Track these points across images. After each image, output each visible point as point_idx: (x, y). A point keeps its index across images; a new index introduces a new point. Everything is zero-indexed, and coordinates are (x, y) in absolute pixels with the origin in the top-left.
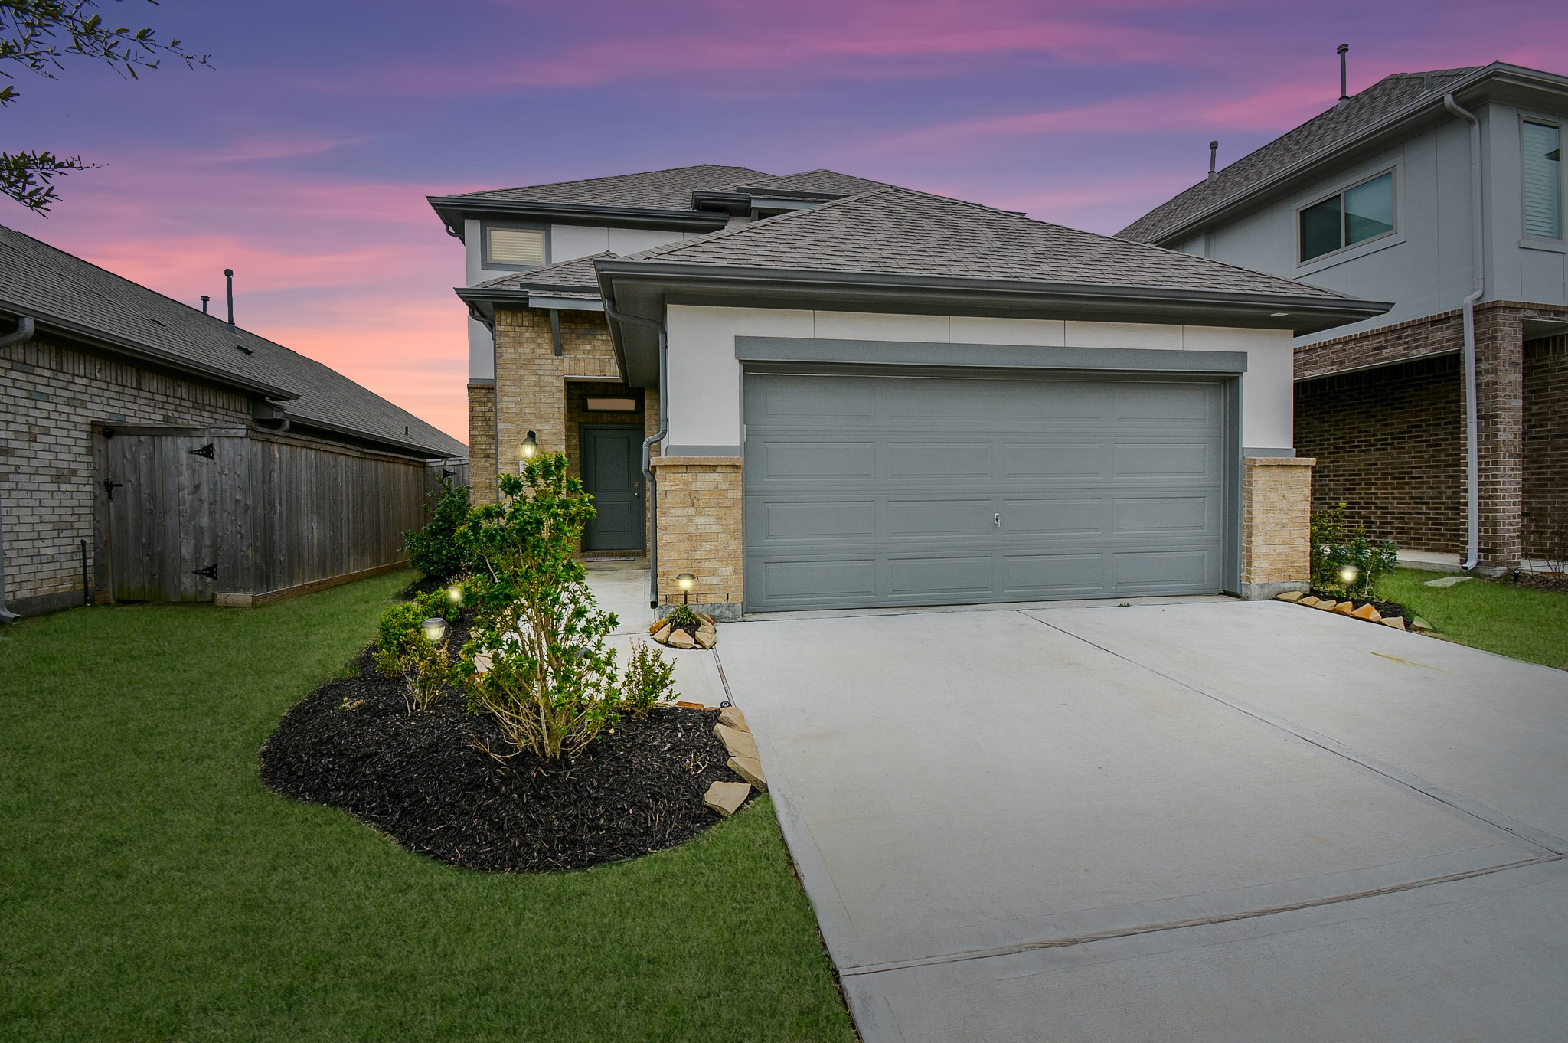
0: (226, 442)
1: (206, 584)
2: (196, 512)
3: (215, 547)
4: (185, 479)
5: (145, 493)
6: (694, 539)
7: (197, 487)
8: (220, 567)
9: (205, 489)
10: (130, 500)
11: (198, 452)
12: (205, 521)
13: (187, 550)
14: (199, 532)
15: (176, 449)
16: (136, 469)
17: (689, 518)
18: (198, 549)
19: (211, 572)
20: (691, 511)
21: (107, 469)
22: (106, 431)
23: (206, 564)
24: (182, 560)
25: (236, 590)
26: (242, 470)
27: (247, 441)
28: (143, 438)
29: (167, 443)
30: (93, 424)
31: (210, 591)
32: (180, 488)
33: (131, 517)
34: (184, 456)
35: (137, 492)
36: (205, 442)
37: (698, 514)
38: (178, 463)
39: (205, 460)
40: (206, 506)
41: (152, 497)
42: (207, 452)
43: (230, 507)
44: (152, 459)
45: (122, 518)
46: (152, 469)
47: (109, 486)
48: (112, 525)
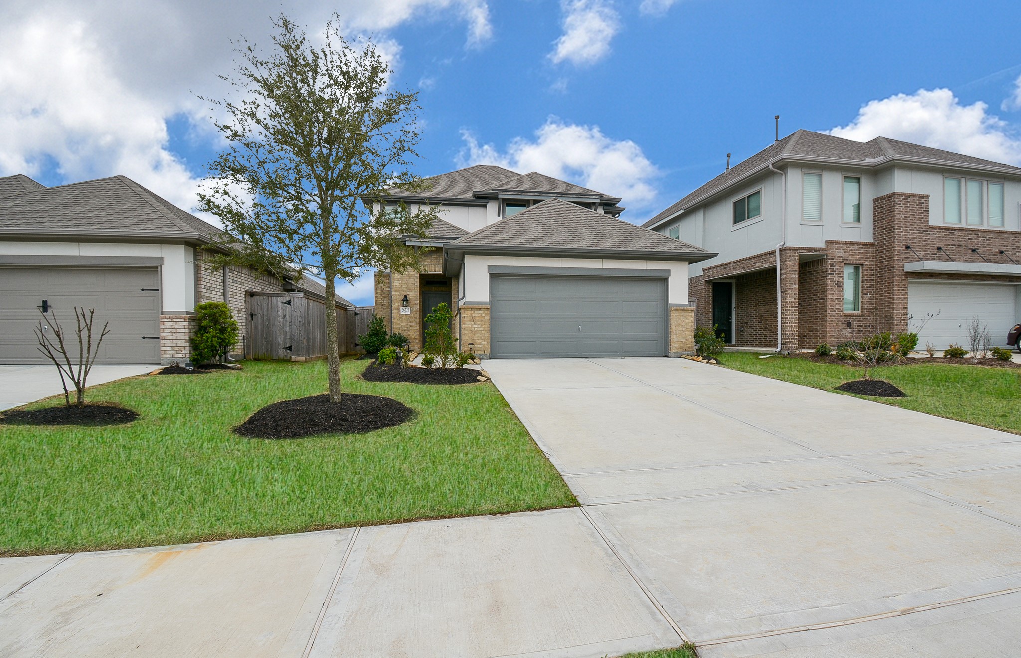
0: (296, 299)
1: (288, 353)
2: (284, 326)
3: (291, 339)
4: (280, 313)
5: (265, 318)
6: (474, 332)
7: (285, 316)
8: (293, 347)
9: (287, 316)
10: (260, 321)
11: (285, 303)
12: (287, 329)
13: (280, 340)
14: (285, 333)
15: (277, 301)
16: (262, 309)
17: (472, 325)
18: (285, 339)
19: (290, 348)
20: (473, 323)
21: (251, 309)
22: (251, 294)
23: (288, 345)
24: (279, 344)
25: (298, 355)
26: (302, 310)
27: (304, 299)
28: (265, 297)
29: (274, 299)
30: (246, 292)
31: (289, 356)
32: (278, 316)
33: (259, 327)
34: (280, 304)
35: (262, 317)
36: (288, 299)
37: (475, 324)
38: (278, 307)
39: (288, 306)
40: (288, 323)
41: (268, 319)
42: (289, 303)
43: (297, 324)
44: (268, 305)
45: (256, 328)
46: (268, 310)
47: (252, 315)
48: (253, 330)
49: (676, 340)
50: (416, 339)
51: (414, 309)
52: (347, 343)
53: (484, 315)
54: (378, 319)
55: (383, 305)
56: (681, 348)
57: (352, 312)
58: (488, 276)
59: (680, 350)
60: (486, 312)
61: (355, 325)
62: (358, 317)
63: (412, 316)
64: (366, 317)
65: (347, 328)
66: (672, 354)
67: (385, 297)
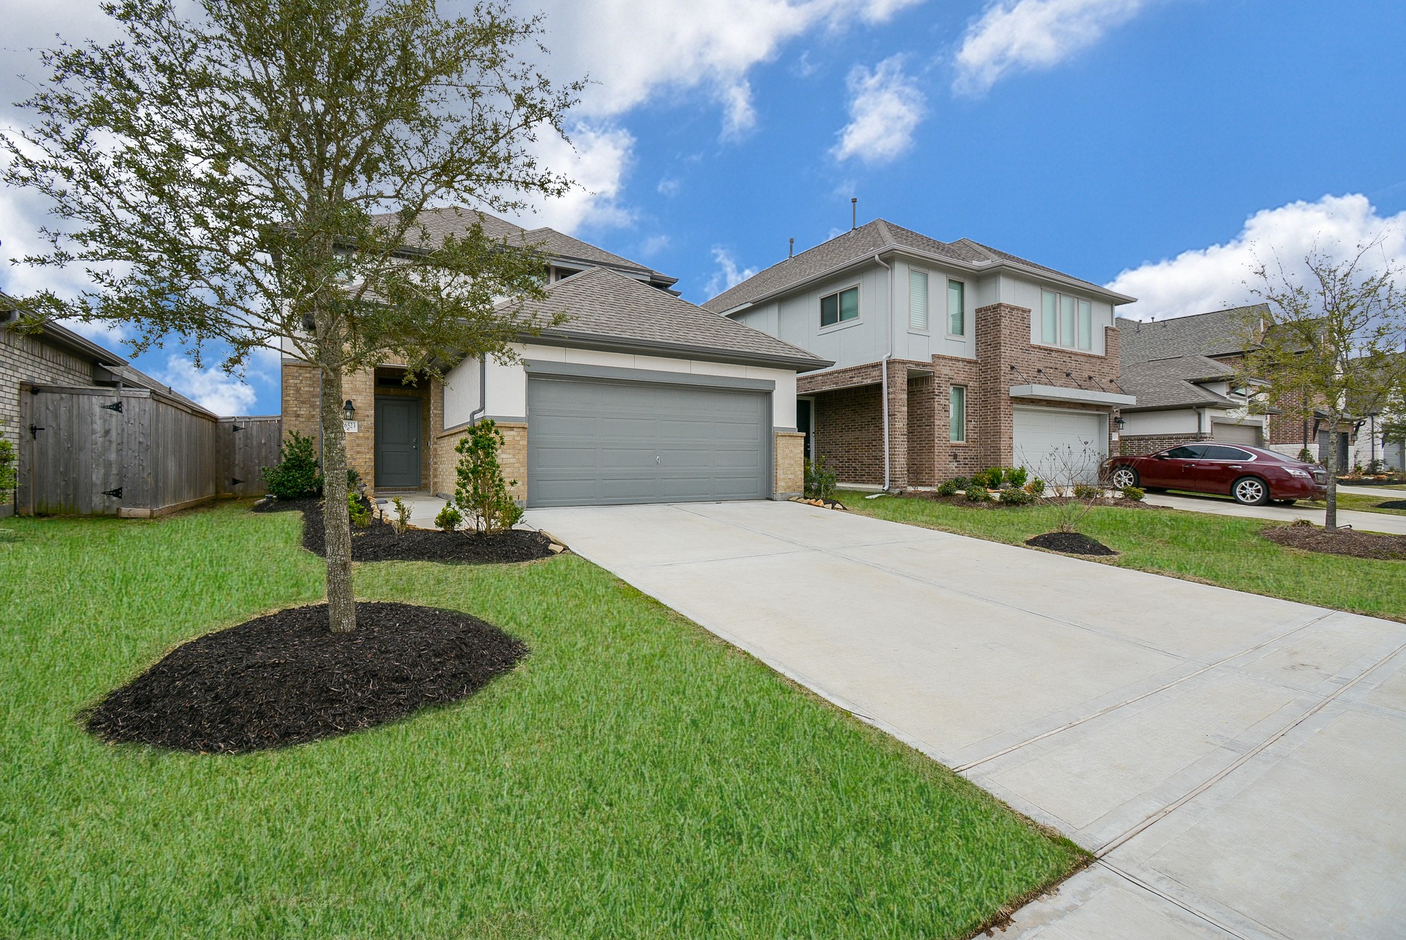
0: (133, 401)
1: (113, 502)
2: (106, 450)
3: (121, 476)
4: (98, 426)
5: (64, 434)
7: (107, 432)
8: (124, 490)
9: (114, 434)
10: (51, 440)
11: (110, 407)
12: (113, 456)
13: (97, 477)
14: (108, 465)
15: (91, 404)
16: (56, 417)
18: (106, 476)
19: (117, 493)
21: (32, 417)
22: (32, 389)
23: (113, 487)
24: (93, 485)
25: (136, 505)
26: (146, 422)
27: (150, 401)
28: (64, 395)
29: (84, 400)
30: (22, 384)
31: (115, 507)
32: (93, 432)
33: (50, 452)
34: (97, 410)
35: (57, 434)
36: (115, 400)
37: (503, 453)
38: (92, 415)
39: (115, 412)
40: (114, 446)
41: (70, 438)
42: (117, 407)
43: (135, 446)
44: (70, 410)
45: (42, 453)
46: (70, 419)
47: (33, 430)
48: (35, 458)
49: (783, 476)
50: (367, 474)
51: (365, 423)
52: (217, 478)
53: (518, 438)
54: (301, 439)
55: (298, 416)
56: (789, 487)
57: (227, 425)
58: (524, 376)
59: (788, 491)
60: (522, 433)
61: (234, 447)
62: (239, 435)
63: (361, 435)
64: (255, 434)
65: (218, 452)
66: (778, 496)
67: (303, 402)
